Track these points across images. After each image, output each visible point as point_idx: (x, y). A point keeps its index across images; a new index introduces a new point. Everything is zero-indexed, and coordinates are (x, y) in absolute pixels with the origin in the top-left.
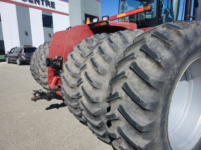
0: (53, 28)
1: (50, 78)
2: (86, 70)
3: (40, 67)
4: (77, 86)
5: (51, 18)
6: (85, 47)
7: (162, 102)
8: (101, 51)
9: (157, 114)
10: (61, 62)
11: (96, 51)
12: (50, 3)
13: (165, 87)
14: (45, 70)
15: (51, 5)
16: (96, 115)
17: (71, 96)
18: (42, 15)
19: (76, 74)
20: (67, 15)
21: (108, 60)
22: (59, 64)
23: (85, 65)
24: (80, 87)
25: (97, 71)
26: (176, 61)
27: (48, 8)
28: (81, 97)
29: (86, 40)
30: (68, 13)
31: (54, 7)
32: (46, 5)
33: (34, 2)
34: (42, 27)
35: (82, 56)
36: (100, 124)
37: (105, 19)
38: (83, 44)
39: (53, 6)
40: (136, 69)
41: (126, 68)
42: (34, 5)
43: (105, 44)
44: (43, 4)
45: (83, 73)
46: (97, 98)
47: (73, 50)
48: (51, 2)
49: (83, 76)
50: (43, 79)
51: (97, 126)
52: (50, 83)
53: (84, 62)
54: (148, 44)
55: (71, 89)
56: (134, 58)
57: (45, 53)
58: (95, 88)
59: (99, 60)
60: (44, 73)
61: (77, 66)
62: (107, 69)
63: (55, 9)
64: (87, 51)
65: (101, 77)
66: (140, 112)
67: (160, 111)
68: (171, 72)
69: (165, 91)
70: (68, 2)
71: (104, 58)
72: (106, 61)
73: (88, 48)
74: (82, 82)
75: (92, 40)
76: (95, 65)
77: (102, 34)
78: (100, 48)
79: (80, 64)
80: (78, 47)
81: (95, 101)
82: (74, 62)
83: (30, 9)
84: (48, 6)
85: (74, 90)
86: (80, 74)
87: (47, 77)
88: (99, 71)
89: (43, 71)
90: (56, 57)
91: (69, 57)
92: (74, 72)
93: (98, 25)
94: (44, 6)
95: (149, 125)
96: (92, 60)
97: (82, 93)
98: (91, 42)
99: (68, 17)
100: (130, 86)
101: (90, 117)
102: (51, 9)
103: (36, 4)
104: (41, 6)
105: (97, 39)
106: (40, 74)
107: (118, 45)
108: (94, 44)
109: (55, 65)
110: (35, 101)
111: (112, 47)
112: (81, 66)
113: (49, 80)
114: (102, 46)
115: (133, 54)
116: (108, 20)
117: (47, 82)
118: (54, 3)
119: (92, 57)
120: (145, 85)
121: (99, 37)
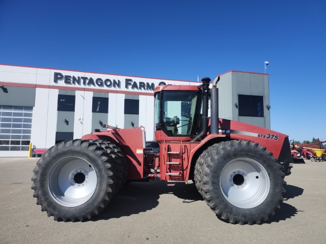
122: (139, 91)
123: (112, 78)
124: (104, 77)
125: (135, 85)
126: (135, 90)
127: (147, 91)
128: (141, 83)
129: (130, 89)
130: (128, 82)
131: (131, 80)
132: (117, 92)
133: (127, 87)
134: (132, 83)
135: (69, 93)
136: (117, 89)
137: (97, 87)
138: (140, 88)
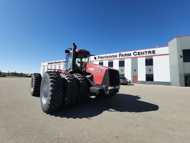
20: (168, 54)
31: (155, 53)
84: (150, 54)
102: (152, 54)
118: (155, 51)
122: (125, 57)
123: (114, 54)
124: (111, 55)
125: (123, 55)
126: (123, 57)
127: (128, 57)
128: (125, 54)
129: (121, 57)
130: (120, 55)
131: (121, 54)
132: (116, 59)
133: (119, 57)
134: (122, 55)
135: (101, 62)
136: (116, 58)
137: (109, 58)
138: (125, 56)
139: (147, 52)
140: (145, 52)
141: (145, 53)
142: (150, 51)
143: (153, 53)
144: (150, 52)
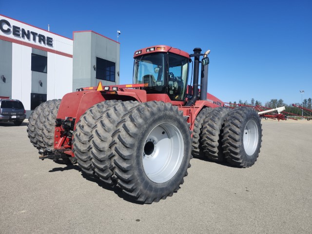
0: (46, 73)
1: (57, 139)
2: (96, 129)
3: (45, 127)
4: (89, 141)
5: (45, 59)
6: (96, 111)
7: (136, 144)
8: (108, 116)
9: (133, 150)
10: (73, 123)
11: (105, 115)
12: (46, 38)
13: (138, 137)
14: (52, 130)
15: (46, 42)
16: (102, 160)
17: (82, 150)
18: (32, 54)
19: (88, 132)
20: (70, 56)
21: (112, 122)
22: (70, 124)
23: (96, 125)
24: (91, 142)
25: (105, 129)
26: (145, 124)
27: (42, 45)
28: (91, 148)
29: (98, 105)
30: (71, 53)
31: (51, 45)
32: (40, 41)
33: (21, 35)
34: (30, 71)
35: (93, 118)
36: (104, 167)
37: (115, 89)
38: (95, 108)
39: (50, 43)
40: (125, 127)
41: (121, 127)
42: (21, 39)
43: (112, 111)
44: (34, 39)
45: (94, 131)
46: (103, 148)
47: (86, 113)
48: (48, 37)
49: (94, 133)
50: (48, 140)
51: (102, 169)
52: (56, 144)
53: (95, 123)
54: (133, 114)
55: (82, 145)
56: (125, 121)
57: (53, 114)
58: (102, 140)
59: (106, 121)
60: (50, 134)
61: (89, 126)
62: (112, 128)
63: (53, 47)
64: (98, 115)
65: (107, 133)
66: (125, 149)
67: (135, 149)
68: (142, 129)
69: (139, 139)
70: (72, 39)
71: (110, 120)
72: (111, 122)
73: (99, 112)
74: (93, 138)
75: (103, 106)
76: (103, 125)
77: (111, 101)
78: (107, 113)
79: (91, 124)
80: (91, 111)
81: (102, 150)
82: (87, 123)
83: (13, 44)
84: (42, 42)
85: (85, 145)
86: (91, 132)
87: (53, 138)
88: (106, 129)
89: (49, 132)
90: (66, 118)
91: (82, 119)
92: (86, 131)
93: (108, 93)
94: (35, 42)
95: (129, 155)
96: (101, 122)
97: (92, 145)
98: (101, 107)
99: (71, 59)
100: (121, 136)
101: (97, 163)
102: (47, 46)
103: (24, 39)
104: (31, 42)
105: (107, 106)
106: (44, 134)
107: (120, 112)
108: (104, 109)
109: (66, 125)
110: (43, 160)
111: (116, 114)
112: (93, 126)
113: (55, 142)
114: (109, 112)
115: (125, 119)
116: (117, 90)
117: (52, 143)
118: (52, 39)
119: (102, 119)
120: (128, 135)
121: (109, 104)
139: (36, 34)
140: (32, 33)
141: (32, 36)
142: (44, 37)
143: (48, 44)
144: (42, 38)
